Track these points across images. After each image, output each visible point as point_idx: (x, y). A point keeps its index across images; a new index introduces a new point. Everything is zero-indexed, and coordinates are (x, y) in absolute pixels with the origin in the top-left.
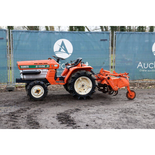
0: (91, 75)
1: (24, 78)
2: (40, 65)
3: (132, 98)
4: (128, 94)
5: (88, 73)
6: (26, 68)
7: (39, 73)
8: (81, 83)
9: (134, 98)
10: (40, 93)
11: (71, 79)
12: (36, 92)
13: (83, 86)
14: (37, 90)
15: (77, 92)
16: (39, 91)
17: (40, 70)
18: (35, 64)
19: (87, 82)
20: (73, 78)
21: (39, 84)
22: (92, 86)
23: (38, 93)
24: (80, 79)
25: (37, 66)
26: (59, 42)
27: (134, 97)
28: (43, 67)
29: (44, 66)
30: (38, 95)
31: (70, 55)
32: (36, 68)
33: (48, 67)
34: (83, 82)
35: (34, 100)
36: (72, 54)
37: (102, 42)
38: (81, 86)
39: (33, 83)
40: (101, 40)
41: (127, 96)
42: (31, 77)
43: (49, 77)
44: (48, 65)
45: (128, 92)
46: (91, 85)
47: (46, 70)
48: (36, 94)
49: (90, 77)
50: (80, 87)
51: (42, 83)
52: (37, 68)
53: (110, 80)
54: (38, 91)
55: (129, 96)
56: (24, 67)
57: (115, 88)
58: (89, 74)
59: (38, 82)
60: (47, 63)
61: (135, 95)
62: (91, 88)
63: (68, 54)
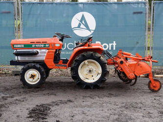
0: (100, 57)
1: (19, 59)
2: (37, 44)
3: (156, 89)
5: (96, 55)
6: (21, 47)
7: (36, 54)
9: (159, 89)
10: (36, 78)
11: (74, 63)
12: (30, 78)
13: (90, 71)
14: (31, 74)
16: (35, 76)
17: (38, 50)
18: (31, 42)
20: (76, 61)
21: (34, 68)
24: (86, 63)
25: (33, 46)
26: (78, 16)
29: (43, 46)
30: (34, 80)
31: (92, 32)
33: (48, 47)
34: (91, 67)
35: (28, 87)
37: (135, 15)
38: (87, 71)
40: (134, 13)
41: (149, 87)
42: (27, 59)
43: (47, 59)
44: (48, 44)
45: (150, 82)
46: (100, 70)
47: (45, 50)
49: (98, 60)
50: (86, 73)
51: (38, 66)
54: (33, 76)
55: (151, 86)
57: (131, 75)
58: (97, 57)
60: (46, 42)
61: (161, 86)
62: (101, 75)
63: (90, 30)
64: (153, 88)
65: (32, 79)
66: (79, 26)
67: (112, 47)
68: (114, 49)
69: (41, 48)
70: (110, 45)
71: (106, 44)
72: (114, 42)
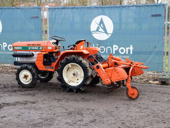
1: (18, 60)
2: (32, 47)
17: (34, 52)
21: (26, 68)
22: (83, 75)
24: (69, 66)
25: (29, 48)
26: (97, 20)
27: (136, 96)
28: (36, 49)
30: (27, 80)
31: (110, 35)
33: (41, 49)
36: (112, 34)
37: (154, 18)
40: (153, 16)
43: (37, 61)
51: (30, 67)
54: (26, 77)
56: (18, 48)
57: (106, 80)
59: (25, 65)
60: (40, 45)
63: (107, 34)
64: (131, 96)
65: (25, 79)
66: (97, 30)
67: (129, 51)
68: (131, 53)
69: (36, 51)
70: (127, 49)
71: (123, 48)
72: (131, 46)
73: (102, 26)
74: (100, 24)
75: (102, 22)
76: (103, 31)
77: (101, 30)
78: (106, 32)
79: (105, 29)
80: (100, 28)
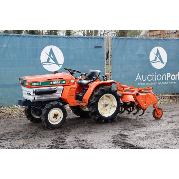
0: (116, 91)
1: (36, 99)
2: (54, 81)
3: (159, 116)
4: (155, 112)
6: (38, 85)
7: (54, 92)
8: (104, 102)
9: (161, 117)
10: (58, 117)
11: (94, 98)
12: (53, 118)
13: (106, 105)
14: (55, 114)
15: (101, 114)
16: (58, 115)
18: (48, 79)
19: (109, 101)
20: (96, 96)
21: (57, 106)
22: (116, 105)
23: (56, 118)
24: (104, 97)
25: (51, 83)
26: (47, 49)
27: (161, 115)
28: (58, 84)
29: (59, 82)
30: (56, 120)
32: (50, 85)
33: (64, 83)
35: (51, 128)
36: (63, 65)
37: (96, 49)
38: (103, 106)
39: (51, 105)
40: (96, 47)
41: (154, 115)
42: (44, 97)
43: (69, 96)
44: (64, 81)
45: (155, 110)
46: (115, 103)
47: (61, 86)
48: (54, 119)
50: (101, 107)
52: (52, 84)
53: (139, 96)
54: (56, 116)
55: (156, 114)
56: (36, 84)
57: (145, 105)
58: (113, 91)
59: (56, 103)
60: (63, 78)
62: (116, 108)
63: (58, 65)
64: (157, 116)
66: (48, 61)
73: (52, 56)
74: (50, 55)
75: (51, 52)
76: (54, 62)
77: (51, 61)
78: (57, 63)
79: (55, 60)
80: (51, 59)
